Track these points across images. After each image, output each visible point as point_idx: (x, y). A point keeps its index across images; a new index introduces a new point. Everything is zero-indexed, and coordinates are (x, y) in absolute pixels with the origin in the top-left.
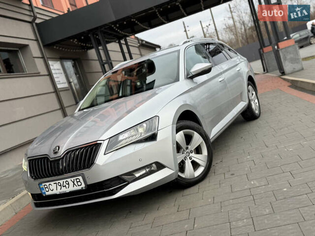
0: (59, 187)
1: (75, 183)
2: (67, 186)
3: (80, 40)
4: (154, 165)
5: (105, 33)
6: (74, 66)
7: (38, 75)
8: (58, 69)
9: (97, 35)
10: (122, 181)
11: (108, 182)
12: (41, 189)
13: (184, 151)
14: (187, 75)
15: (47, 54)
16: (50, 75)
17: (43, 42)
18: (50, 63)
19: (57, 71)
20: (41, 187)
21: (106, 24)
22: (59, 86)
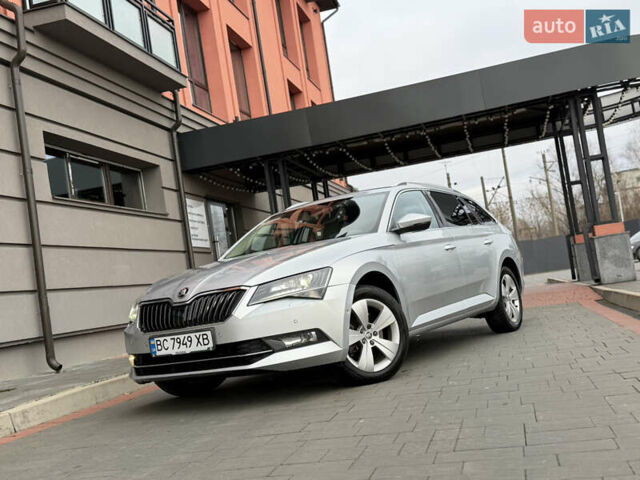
0: (177, 345)
1: (201, 340)
2: (189, 343)
3: (245, 172)
4: (313, 333)
5: (291, 165)
6: (227, 215)
7: (164, 217)
8: (198, 215)
9: (276, 167)
10: (265, 347)
11: (245, 346)
12: (152, 346)
13: (364, 329)
14: (392, 227)
15: (186, 187)
16: (184, 222)
17: (182, 166)
18: (189, 201)
19: (196, 218)
20: (152, 342)
21: (294, 150)
22: (195, 243)
